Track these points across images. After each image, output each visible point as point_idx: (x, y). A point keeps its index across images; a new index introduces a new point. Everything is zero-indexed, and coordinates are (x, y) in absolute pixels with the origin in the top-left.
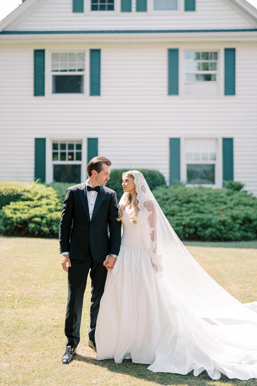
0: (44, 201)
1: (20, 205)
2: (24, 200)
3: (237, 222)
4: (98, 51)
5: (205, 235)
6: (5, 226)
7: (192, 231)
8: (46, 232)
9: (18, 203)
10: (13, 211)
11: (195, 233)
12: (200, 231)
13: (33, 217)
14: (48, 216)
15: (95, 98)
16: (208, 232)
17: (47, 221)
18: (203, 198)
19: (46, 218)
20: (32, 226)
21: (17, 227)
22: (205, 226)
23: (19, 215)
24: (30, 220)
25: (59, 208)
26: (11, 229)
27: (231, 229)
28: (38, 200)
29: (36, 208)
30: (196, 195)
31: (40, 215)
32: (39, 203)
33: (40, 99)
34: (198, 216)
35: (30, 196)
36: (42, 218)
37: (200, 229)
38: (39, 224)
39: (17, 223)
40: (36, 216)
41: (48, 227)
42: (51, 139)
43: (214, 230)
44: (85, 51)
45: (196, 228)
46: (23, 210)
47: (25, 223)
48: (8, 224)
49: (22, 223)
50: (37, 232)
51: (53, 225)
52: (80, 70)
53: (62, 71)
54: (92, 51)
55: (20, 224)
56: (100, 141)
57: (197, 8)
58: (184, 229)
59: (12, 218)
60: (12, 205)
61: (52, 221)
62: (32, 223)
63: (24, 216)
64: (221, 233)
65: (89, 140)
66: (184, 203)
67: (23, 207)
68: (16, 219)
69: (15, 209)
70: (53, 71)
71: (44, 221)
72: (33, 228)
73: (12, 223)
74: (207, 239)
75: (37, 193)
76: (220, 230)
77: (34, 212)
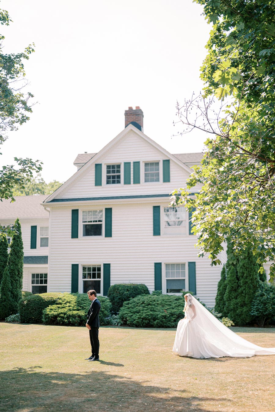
0: (68, 304)
1: (54, 307)
2: (57, 304)
3: (174, 316)
4: (111, 209)
5: (154, 324)
6: (46, 319)
7: (146, 321)
8: (66, 322)
9: (53, 306)
10: (50, 310)
11: (148, 323)
12: (152, 322)
13: (60, 314)
14: (68, 313)
15: (108, 239)
16: (155, 322)
17: (67, 316)
18: (158, 302)
19: (67, 314)
20: (59, 319)
21: (51, 320)
22: (155, 319)
23: (52, 312)
24: (58, 315)
25: (75, 308)
26: (48, 320)
27: (170, 321)
28: (65, 304)
29: (63, 309)
30: (154, 301)
31: (64, 312)
32: (65, 305)
33: (75, 240)
34: (151, 313)
35: (60, 301)
36: (65, 314)
37: (152, 320)
38: (63, 318)
39: (51, 317)
40: (62, 313)
41: (67, 320)
42: (81, 265)
43: (158, 321)
44: (103, 209)
45: (149, 320)
46: (56, 309)
47: (55, 317)
48: (47, 318)
49: (54, 317)
50: (61, 322)
51: (70, 318)
52: (99, 221)
53: (88, 222)
54: (107, 209)
55: (53, 318)
56: (111, 265)
57: (171, 180)
58: (142, 321)
59: (49, 314)
60: (50, 307)
61: (70, 316)
62: (59, 317)
63: (55, 313)
64: (163, 323)
65: (104, 265)
66: (147, 305)
67: (55, 308)
68: (51, 314)
69: (51, 309)
70: (83, 222)
71: (65, 316)
72: (60, 320)
73: (49, 317)
74: (156, 326)
75: (65, 300)
76: (162, 321)
77: (60, 311)
